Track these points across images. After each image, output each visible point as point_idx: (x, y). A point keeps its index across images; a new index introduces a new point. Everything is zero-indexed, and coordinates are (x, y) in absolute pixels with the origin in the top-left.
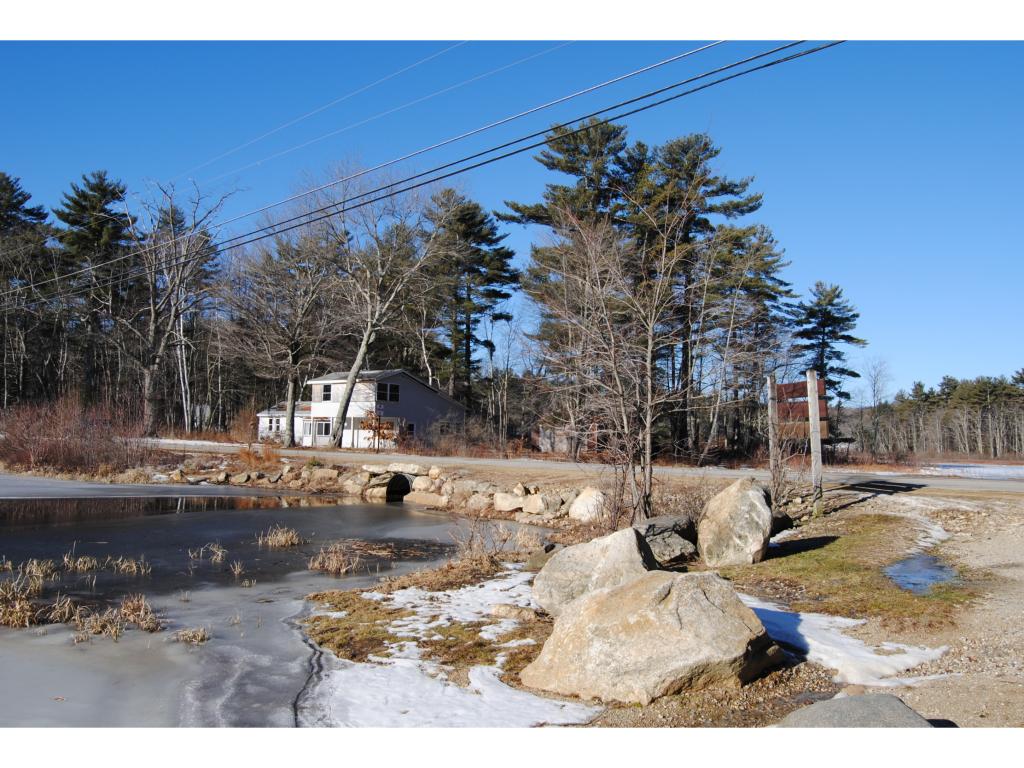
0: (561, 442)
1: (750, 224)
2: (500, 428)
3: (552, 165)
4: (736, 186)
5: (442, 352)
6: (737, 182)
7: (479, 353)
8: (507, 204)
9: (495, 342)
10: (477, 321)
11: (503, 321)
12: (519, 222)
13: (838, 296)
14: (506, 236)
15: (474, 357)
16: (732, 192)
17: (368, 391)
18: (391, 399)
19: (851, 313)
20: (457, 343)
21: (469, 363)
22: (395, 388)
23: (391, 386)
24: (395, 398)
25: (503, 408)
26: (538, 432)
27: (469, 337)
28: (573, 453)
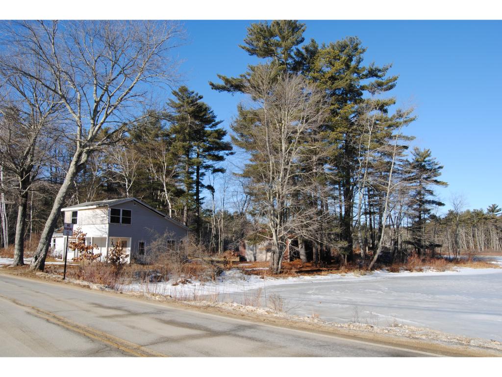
0: (261, 253)
1: (390, 97)
2: (219, 242)
3: (252, 52)
4: (380, 71)
5: (179, 193)
6: (381, 67)
7: (205, 193)
8: (220, 77)
9: (215, 187)
10: (203, 174)
11: (220, 173)
12: (229, 91)
13: (429, 156)
14: (221, 122)
15: (201, 196)
16: (376, 76)
17: (103, 215)
18: (123, 223)
19: (437, 166)
20: (190, 187)
21: (198, 199)
22: (127, 213)
23: (123, 210)
24: (127, 221)
25: (221, 231)
26: (244, 246)
27: (198, 183)
28: (275, 265)
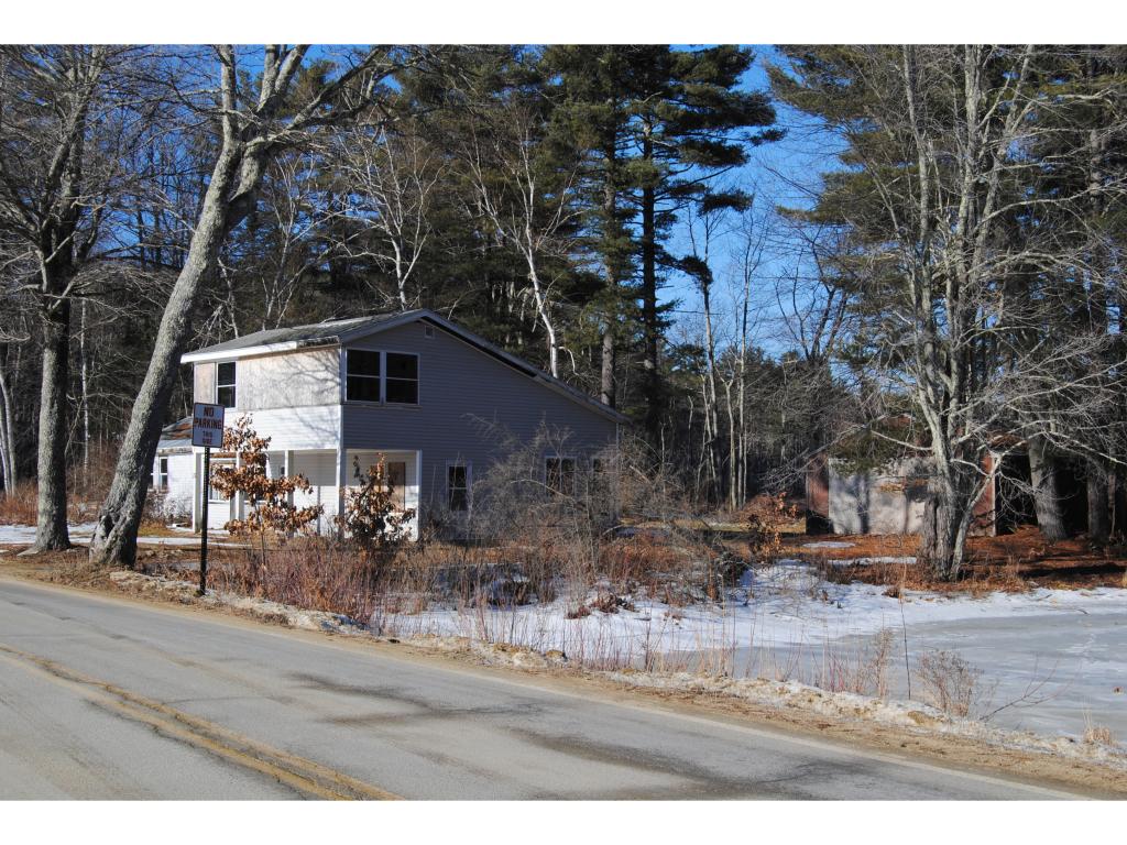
0: (887, 502)
2: (732, 465)
5: (583, 290)
7: (676, 288)
10: (668, 218)
11: (730, 212)
15: (662, 297)
17: (322, 375)
18: (389, 399)
20: (620, 267)
21: (651, 310)
22: (403, 365)
23: (389, 356)
24: (403, 391)
25: (737, 422)
26: (823, 478)
27: (650, 251)
28: (941, 547)
